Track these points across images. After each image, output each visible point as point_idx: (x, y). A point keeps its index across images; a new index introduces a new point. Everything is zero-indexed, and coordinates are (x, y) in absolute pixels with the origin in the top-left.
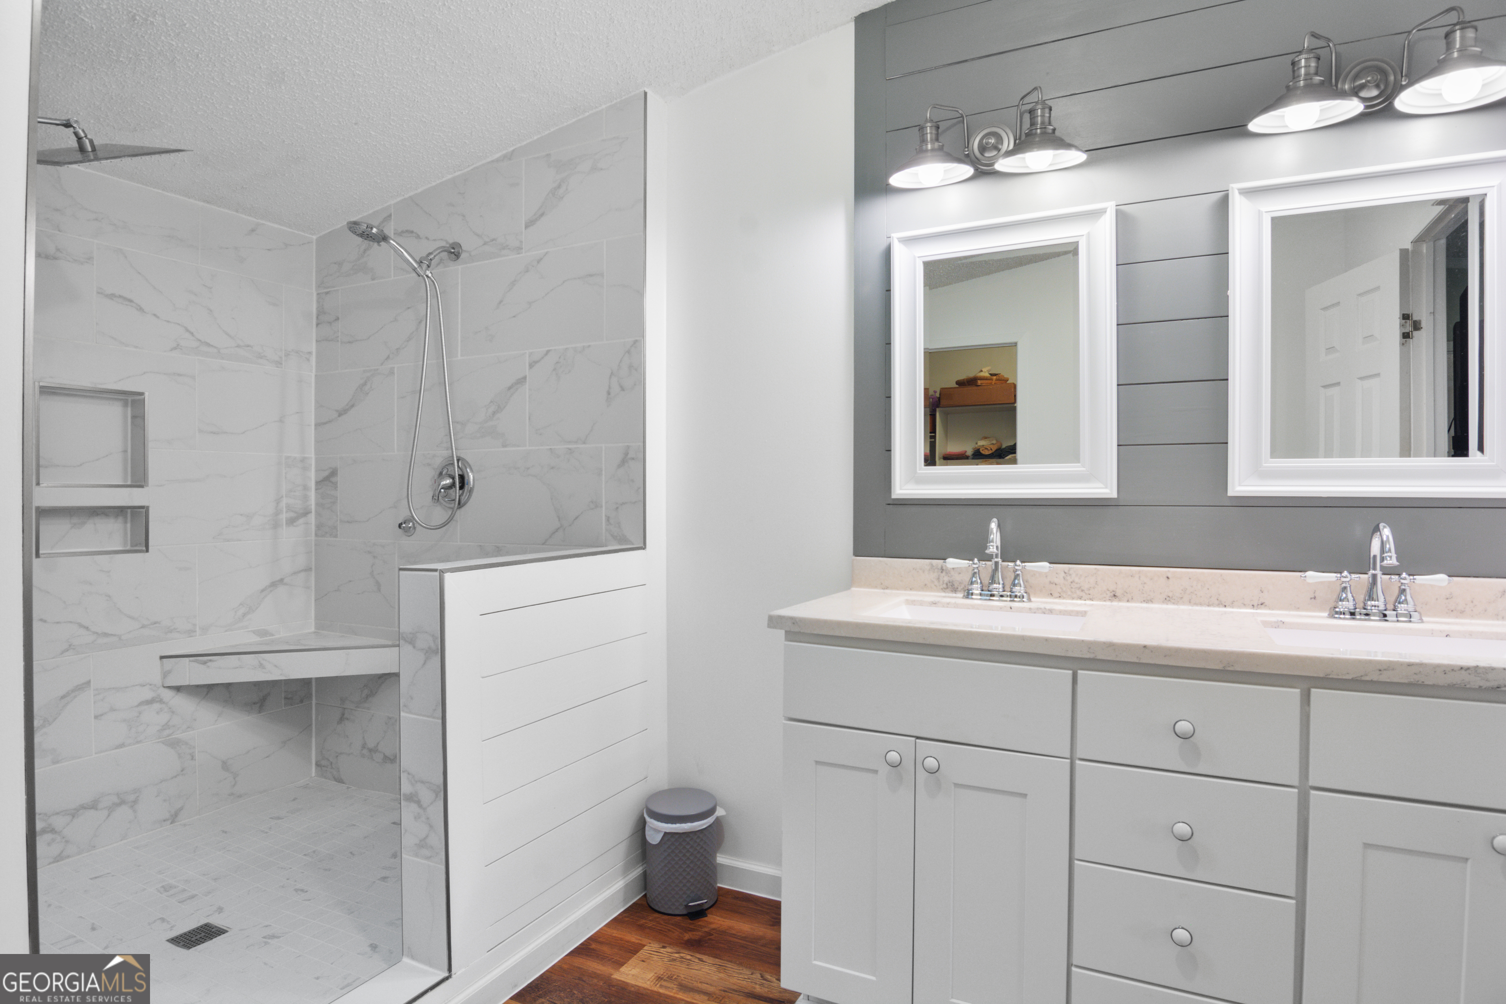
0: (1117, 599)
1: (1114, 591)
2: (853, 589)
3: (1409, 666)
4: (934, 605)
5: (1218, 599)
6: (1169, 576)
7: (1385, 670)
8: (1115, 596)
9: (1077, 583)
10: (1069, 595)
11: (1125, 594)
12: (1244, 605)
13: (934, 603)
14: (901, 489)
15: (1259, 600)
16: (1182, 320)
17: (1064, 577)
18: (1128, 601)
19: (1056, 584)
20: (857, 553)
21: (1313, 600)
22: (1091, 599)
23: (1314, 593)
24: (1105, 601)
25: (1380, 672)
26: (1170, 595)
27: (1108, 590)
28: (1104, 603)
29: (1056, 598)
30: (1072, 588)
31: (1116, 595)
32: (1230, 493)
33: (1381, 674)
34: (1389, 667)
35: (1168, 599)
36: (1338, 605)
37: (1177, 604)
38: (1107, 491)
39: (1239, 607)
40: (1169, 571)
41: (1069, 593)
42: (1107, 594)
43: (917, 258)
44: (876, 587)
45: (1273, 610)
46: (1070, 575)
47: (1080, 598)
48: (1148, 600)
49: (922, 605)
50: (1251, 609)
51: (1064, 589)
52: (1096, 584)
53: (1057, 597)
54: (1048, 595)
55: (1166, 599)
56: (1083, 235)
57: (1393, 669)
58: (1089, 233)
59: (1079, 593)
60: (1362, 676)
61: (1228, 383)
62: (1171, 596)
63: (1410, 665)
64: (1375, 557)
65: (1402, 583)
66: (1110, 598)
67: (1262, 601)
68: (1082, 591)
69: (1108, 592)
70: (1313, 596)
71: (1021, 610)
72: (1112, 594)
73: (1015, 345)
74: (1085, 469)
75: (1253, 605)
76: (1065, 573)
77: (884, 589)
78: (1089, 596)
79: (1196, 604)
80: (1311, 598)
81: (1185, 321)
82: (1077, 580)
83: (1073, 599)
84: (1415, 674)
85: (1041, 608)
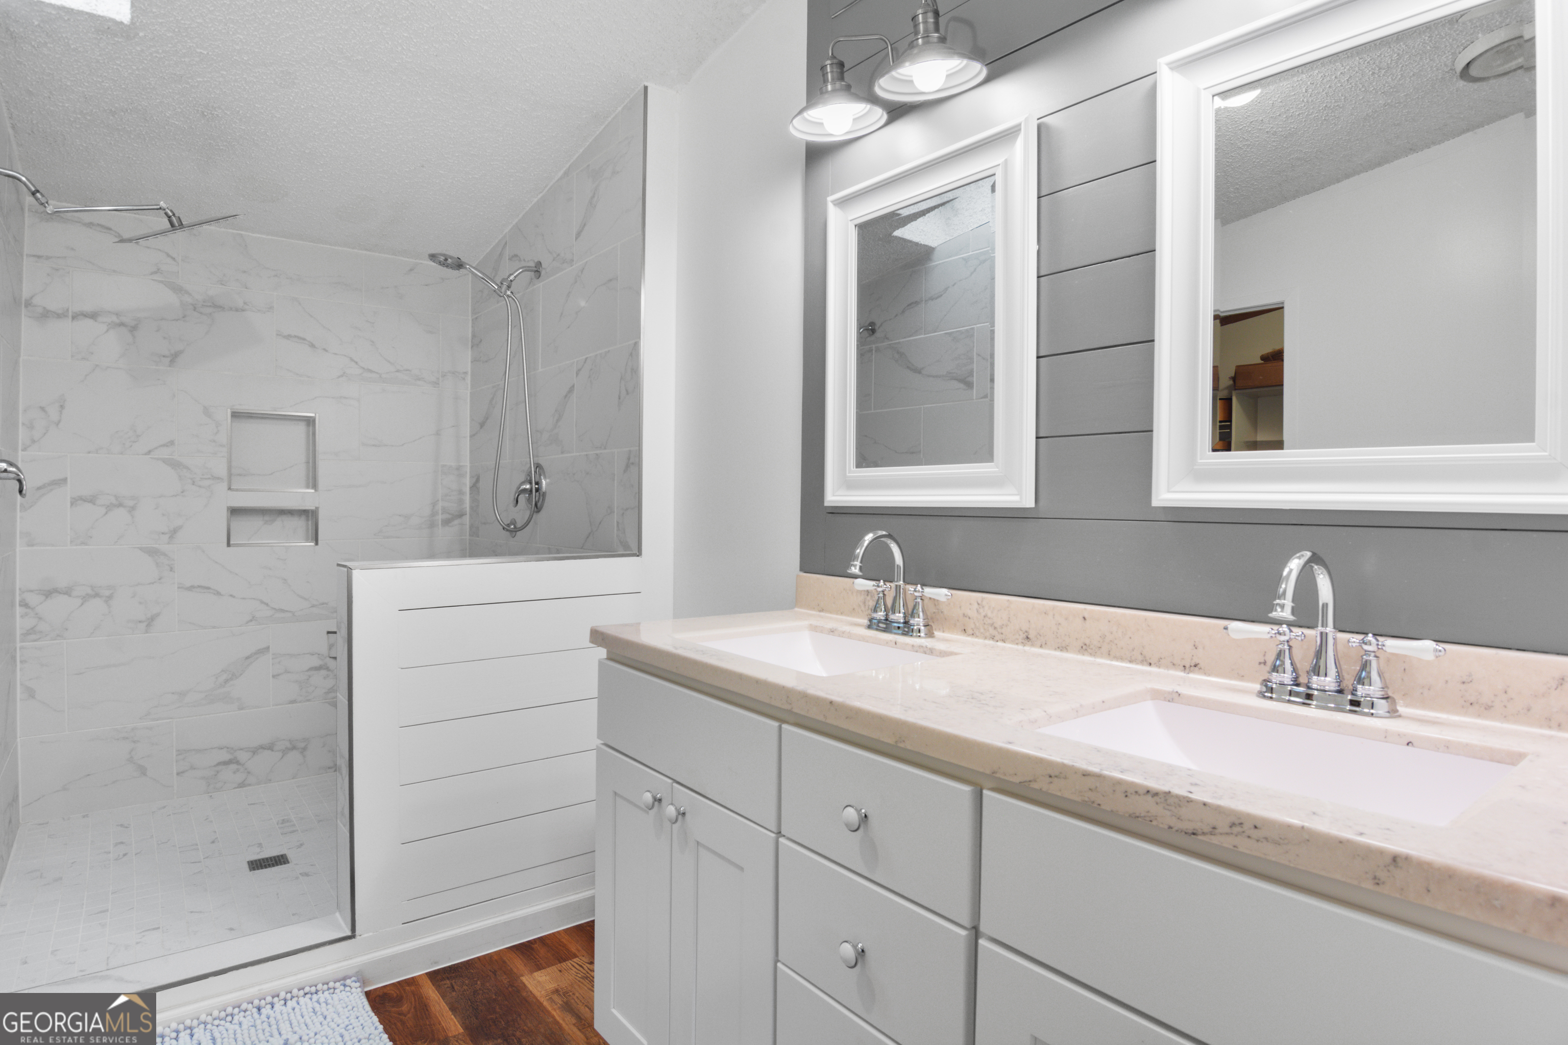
0: (1030, 643)
1: (1026, 632)
2: (796, 609)
3: (1084, 775)
4: (832, 633)
5: (1141, 654)
6: (1086, 617)
7: (1056, 776)
8: (1028, 638)
9: (990, 618)
10: (982, 633)
11: (1038, 636)
12: (1174, 664)
13: (832, 631)
14: (834, 496)
15: (1192, 659)
16: (1111, 261)
17: (977, 609)
18: (1041, 646)
19: (969, 618)
20: (806, 567)
21: (1262, 665)
22: (1004, 641)
23: (1264, 655)
24: (1017, 644)
25: (1050, 780)
26: (1087, 642)
27: (1021, 630)
28: (1015, 647)
29: (969, 635)
30: (985, 624)
31: (1029, 636)
32: (1155, 503)
33: (1051, 783)
34: (1061, 773)
35: (1084, 647)
36: (1270, 677)
37: (1094, 656)
38: (1017, 498)
39: (1167, 668)
40: (1085, 609)
41: (982, 630)
42: (1020, 635)
43: (849, 222)
44: (813, 609)
45: (1209, 675)
46: (983, 607)
47: (993, 638)
48: (1062, 647)
49: (822, 633)
50: (1182, 671)
51: (977, 625)
52: (1009, 621)
53: (970, 635)
54: (962, 631)
55: (1082, 647)
56: (999, 165)
57: (1065, 778)
58: (1006, 161)
59: (992, 631)
60: (1030, 781)
61: (1153, 346)
62: (1088, 644)
63: (1086, 774)
64: (1325, 606)
65: (1366, 651)
66: (1023, 641)
67: (1196, 660)
68: (995, 628)
69: (1021, 633)
70: (1262, 661)
71: (904, 647)
72: (1024, 636)
74: (997, 470)
75: (1184, 666)
76: (978, 604)
77: (820, 611)
78: (1001, 635)
79: (1116, 658)
80: (1260, 663)
81: (1114, 261)
82: (989, 614)
83: (986, 638)
84: (1090, 789)
85: (922, 647)
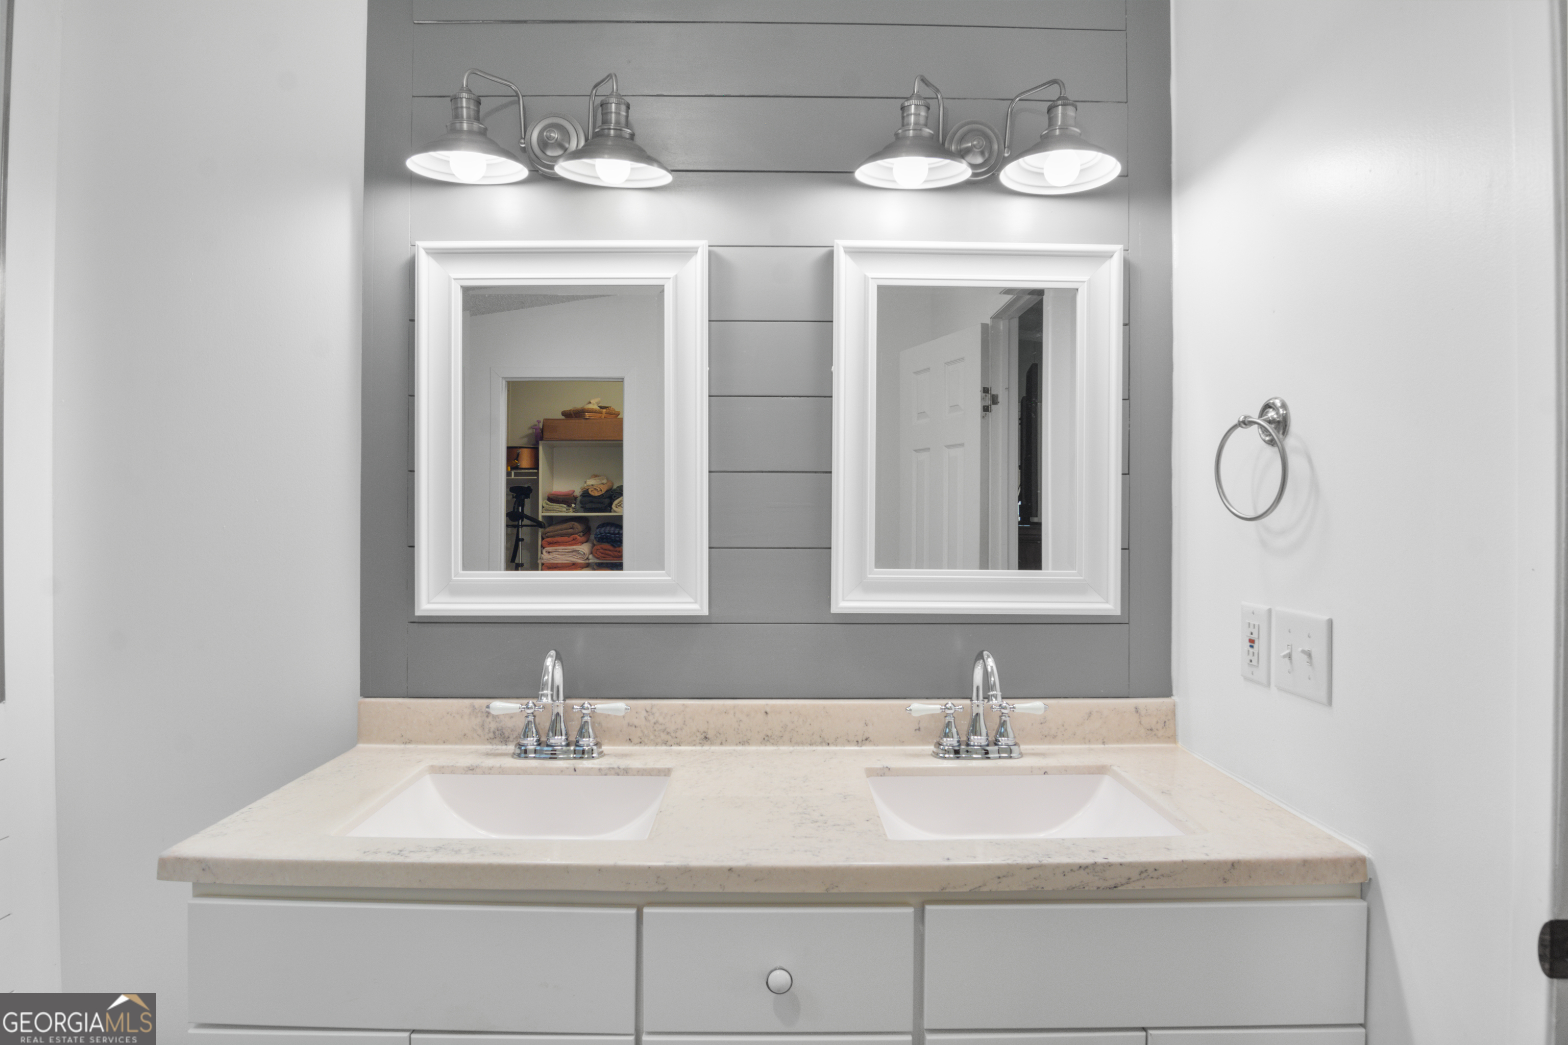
0: (709, 742)
1: (705, 732)
2: (361, 746)
3: (1028, 869)
4: (471, 772)
5: (820, 737)
6: (768, 710)
7: (1004, 876)
8: (706, 738)
9: (661, 724)
10: (651, 740)
11: (718, 735)
12: (849, 741)
13: (471, 769)
14: (429, 603)
15: (863, 735)
16: (783, 397)
17: (645, 717)
18: (721, 744)
19: (635, 727)
20: (366, 692)
21: (917, 731)
22: (679, 744)
23: (919, 724)
24: (694, 745)
25: (999, 880)
26: (769, 733)
27: (698, 731)
28: (694, 748)
29: (635, 744)
30: (655, 730)
31: (707, 736)
32: (834, 609)
33: (1000, 882)
34: (1008, 872)
35: (766, 738)
37: (776, 745)
38: (695, 607)
39: (843, 745)
40: (767, 704)
41: (652, 737)
42: (697, 737)
43: (453, 281)
44: (394, 741)
45: (878, 745)
46: (653, 714)
47: (665, 743)
48: (744, 742)
49: (454, 773)
50: (855, 746)
51: (646, 732)
52: (684, 724)
53: (637, 744)
54: (627, 740)
55: (764, 739)
56: (670, 278)
57: (1013, 875)
58: (676, 276)
59: (664, 736)
60: (980, 887)
61: (831, 476)
62: (770, 735)
63: (1030, 868)
64: (978, 687)
65: (1002, 713)
66: (701, 742)
67: (866, 735)
68: (668, 733)
69: (698, 734)
70: (917, 728)
71: (588, 772)
72: (703, 736)
73: (622, 380)
74: (670, 578)
75: (857, 741)
76: (647, 712)
77: (405, 743)
78: (676, 739)
79: (797, 744)
80: (916, 730)
81: (786, 398)
82: (661, 720)
83: (657, 744)
84: (1034, 878)
85: (613, 768)
